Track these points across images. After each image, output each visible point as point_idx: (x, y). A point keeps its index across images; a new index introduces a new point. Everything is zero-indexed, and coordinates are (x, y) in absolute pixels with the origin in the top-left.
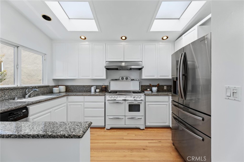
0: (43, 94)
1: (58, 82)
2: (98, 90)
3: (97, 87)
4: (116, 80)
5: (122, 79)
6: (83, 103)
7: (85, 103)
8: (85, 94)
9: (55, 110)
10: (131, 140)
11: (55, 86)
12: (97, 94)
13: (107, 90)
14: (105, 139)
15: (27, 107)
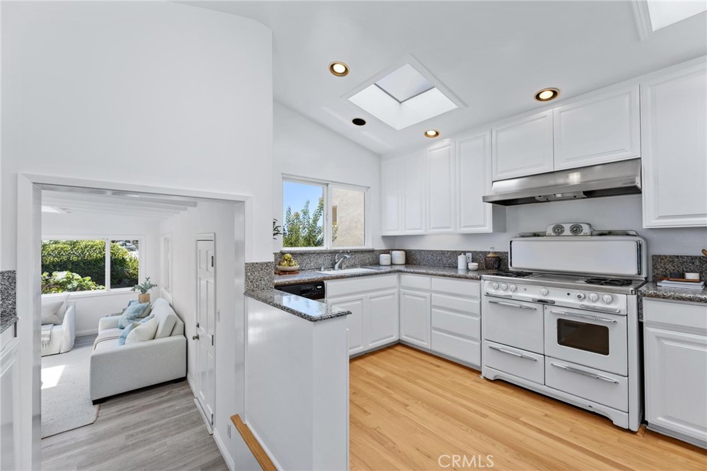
0: (363, 265)
1: (392, 242)
2: (473, 265)
3: (475, 257)
4: (535, 235)
5: (554, 231)
6: (429, 294)
7: (433, 295)
8: (432, 272)
9: (370, 298)
10: (541, 431)
11: (387, 252)
12: (471, 274)
13: (502, 267)
14: (463, 397)
15: (325, 282)
